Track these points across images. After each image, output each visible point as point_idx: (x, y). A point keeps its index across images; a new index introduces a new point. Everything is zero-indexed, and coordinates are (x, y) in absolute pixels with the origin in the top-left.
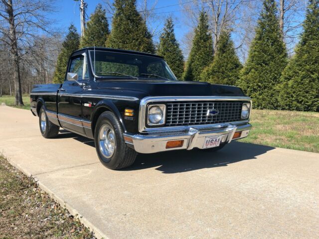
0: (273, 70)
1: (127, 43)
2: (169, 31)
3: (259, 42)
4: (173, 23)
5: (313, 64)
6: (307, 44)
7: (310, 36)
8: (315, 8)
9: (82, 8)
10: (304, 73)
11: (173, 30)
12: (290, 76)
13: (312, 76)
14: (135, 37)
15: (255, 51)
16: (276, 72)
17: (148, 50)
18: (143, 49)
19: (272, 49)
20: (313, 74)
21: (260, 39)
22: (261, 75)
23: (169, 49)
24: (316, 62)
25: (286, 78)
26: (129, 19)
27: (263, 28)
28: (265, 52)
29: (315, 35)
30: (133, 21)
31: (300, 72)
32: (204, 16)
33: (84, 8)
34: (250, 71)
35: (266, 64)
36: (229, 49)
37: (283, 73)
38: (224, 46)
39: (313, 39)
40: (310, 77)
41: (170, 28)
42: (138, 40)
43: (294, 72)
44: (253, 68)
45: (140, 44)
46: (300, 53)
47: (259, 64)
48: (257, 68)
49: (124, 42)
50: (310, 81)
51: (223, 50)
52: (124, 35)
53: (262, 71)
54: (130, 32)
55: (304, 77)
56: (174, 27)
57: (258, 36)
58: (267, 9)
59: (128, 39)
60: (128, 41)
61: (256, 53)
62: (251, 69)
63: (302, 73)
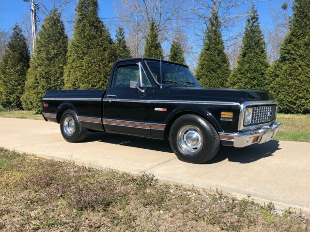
0: (221, 77)
1: (91, 48)
2: (120, 38)
3: (207, 52)
4: (124, 30)
5: (253, 73)
6: (247, 56)
7: (249, 49)
8: (252, 27)
9: (34, 9)
10: (246, 80)
11: (124, 38)
12: (235, 82)
13: (253, 82)
14: (100, 43)
15: (204, 60)
16: (223, 78)
17: (112, 56)
18: (108, 55)
19: (218, 59)
20: (254, 81)
21: (208, 50)
22: (211, 81)
23: (121, 55)
24: (255, 71)
25: (231, 84)
26: (93, 25)
27: (210, 40)
28: (213, 61)
29: (253, 49)
30: (96, 27)
31: (243, 79)
32: (154, 26)
33: (35, 10)
34: (200, 78)
35: (214, 72)
36: (180, 58)
37: (228, 80)
38: (176, 55)
39: (252, 52)
40: (251, 83)
41: (121, 35)
42: (102, 45)
43: (239, 79)
44: (204, 74)
45: (104, 50)
46: (242, 63)
47: (209, 71)
48: (208, 74)
49: (88, 47)
50: (251, 87)
51: (174, 58)
52: (88, 41)
53: (212, 78)
54: (94, 38)
55: (246, 84)
56: (125, 34)
57: (206, 47)
58: (212, 25)
59: (93, 44)
60: (92, 46)
61: (206, 62)
62: (202, 76)
63: (245, 80)
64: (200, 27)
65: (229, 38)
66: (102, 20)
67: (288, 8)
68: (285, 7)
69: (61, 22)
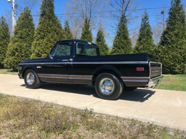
4: (69, 22)
6: (142, 40)
7: (143, 36)
8: (145, 23)
9: (14, 7)
19: (125, 41)
21: (119, 36)
27: (120, 30)
35: (123, 49)
39: (145, 38)
41: (67, 25)
42: (56, 31)
45: (57, 33)
46: (139, 44)
56: (69, 24)
62: (115, 51)
64: (115, 22)
65: (131, 29)
66: (56, 15)
67: (164, 13)
68: (162, 13)
69: (31, 16)
